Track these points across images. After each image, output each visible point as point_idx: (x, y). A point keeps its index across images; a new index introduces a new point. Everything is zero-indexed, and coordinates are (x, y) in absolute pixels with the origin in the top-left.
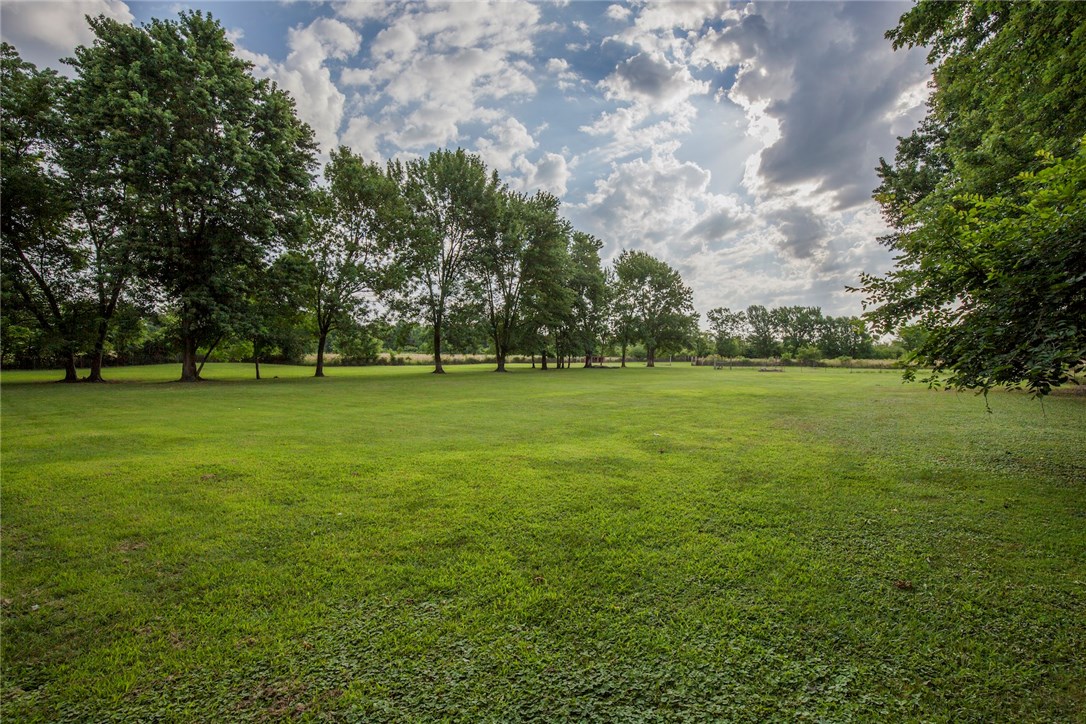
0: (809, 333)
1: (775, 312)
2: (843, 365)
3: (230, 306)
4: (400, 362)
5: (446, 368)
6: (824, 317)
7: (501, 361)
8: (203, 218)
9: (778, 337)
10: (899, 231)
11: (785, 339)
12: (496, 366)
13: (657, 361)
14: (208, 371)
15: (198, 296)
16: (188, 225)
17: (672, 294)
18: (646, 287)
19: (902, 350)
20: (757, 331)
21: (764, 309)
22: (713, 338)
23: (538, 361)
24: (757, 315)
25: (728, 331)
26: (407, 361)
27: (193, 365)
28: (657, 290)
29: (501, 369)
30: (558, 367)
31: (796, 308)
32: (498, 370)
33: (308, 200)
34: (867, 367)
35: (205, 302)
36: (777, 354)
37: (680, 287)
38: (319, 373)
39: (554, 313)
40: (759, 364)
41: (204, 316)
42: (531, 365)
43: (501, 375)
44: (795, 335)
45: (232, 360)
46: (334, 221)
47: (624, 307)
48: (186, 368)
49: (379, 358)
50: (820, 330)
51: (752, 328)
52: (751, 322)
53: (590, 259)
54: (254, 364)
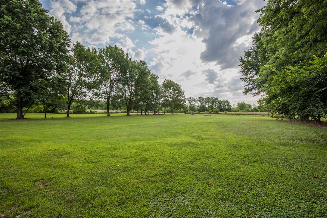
0: (215, 105)
1: (206, 99)
2: (226, 114)
3: (38, 93)
4: (93, 113)
5: (111, 115)
6: (219, 100)
7: (128, 112)
8: (27, 62)
9: (206, 106)
10: (246, 77)
11: (209, 106)
12: (127, 114)
13: (174, 112)
14: (27, 116)
15: (26, 89)
16: (22, 64)
17: (179, 93)
18: (171, 90)
19: (239, 109)
20: (201, 104)
21: (203, 98)
22: (188, 106)
23: (139, 112)
24: (201, 99)
25: (193, 104)
26: (96, 112)
27: (22, 113)
28: (174, 91)
29: (128, 115)
30: (146, 114)
31: (211, 98)
32: (127, 115)
33: (67, 59)
34: (231, 114)
35: (28, 91)
36: (207, 110)
37: (181, 91)
38: (68, 116)
39: (145, 98)
40: (202, 113)
41: (28, 96)
42: (137, 114)
43: (128, 117)
44: (211, 105)
45: (35, 112)
46: (74, 66)
47: (165, 96)
48: (19, 114)
49: (86, 111)
50: (218, 104)
51: (200, 103)
52: (199, 101)
53: (155, 82)
54: (45, 113)
